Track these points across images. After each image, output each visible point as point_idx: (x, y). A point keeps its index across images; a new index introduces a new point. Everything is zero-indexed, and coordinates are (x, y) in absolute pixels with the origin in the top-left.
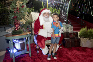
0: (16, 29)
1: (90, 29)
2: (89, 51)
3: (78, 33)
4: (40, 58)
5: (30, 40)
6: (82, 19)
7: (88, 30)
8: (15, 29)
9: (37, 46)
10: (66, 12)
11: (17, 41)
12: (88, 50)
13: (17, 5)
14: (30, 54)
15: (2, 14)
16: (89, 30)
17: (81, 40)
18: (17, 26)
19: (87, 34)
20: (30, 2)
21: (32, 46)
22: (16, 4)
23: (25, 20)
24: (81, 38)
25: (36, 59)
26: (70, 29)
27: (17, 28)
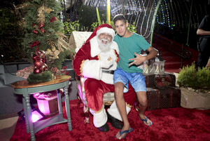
0: (38, 71)
1: (203, 68)
2: (200, 117)
3: (174, 76)
4: (90, 135)
5: (69, 94)
6: (185, 45)
7: (197, 70)
8: (35, 70)
9: (85, 108)
10: (149, 29)
11: (42, 96)
12: (197, 115)
13: (39, 15)
14: (70, 125)
15: (11, 36)
16: (200, 71)
17: (182, 92)
18: (38, 63)
19: (196, 80)
20: (73, 8)
21: (76, 105)
22: (36, 13)
23: (57, 48)
24: (182, 89)
25: (83, 136)
26: (157, 68)
27: (39, 67)
